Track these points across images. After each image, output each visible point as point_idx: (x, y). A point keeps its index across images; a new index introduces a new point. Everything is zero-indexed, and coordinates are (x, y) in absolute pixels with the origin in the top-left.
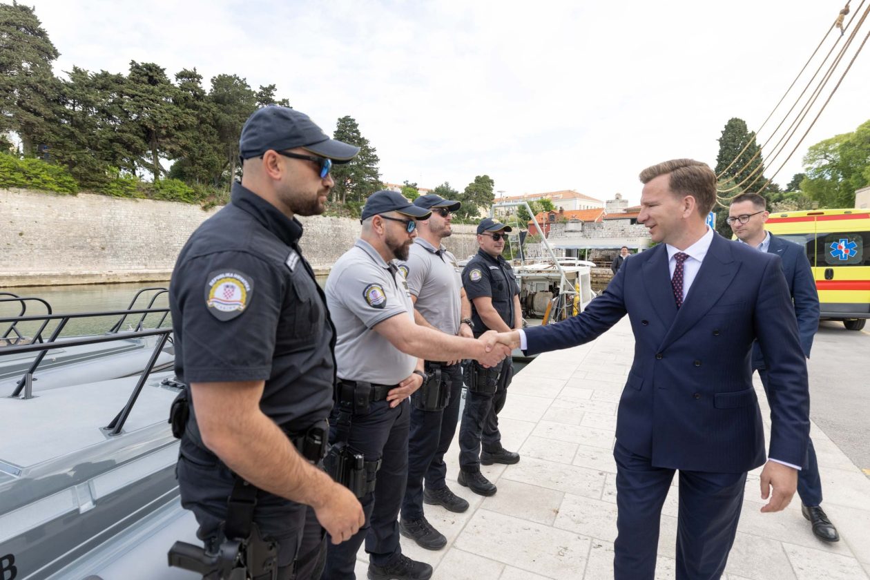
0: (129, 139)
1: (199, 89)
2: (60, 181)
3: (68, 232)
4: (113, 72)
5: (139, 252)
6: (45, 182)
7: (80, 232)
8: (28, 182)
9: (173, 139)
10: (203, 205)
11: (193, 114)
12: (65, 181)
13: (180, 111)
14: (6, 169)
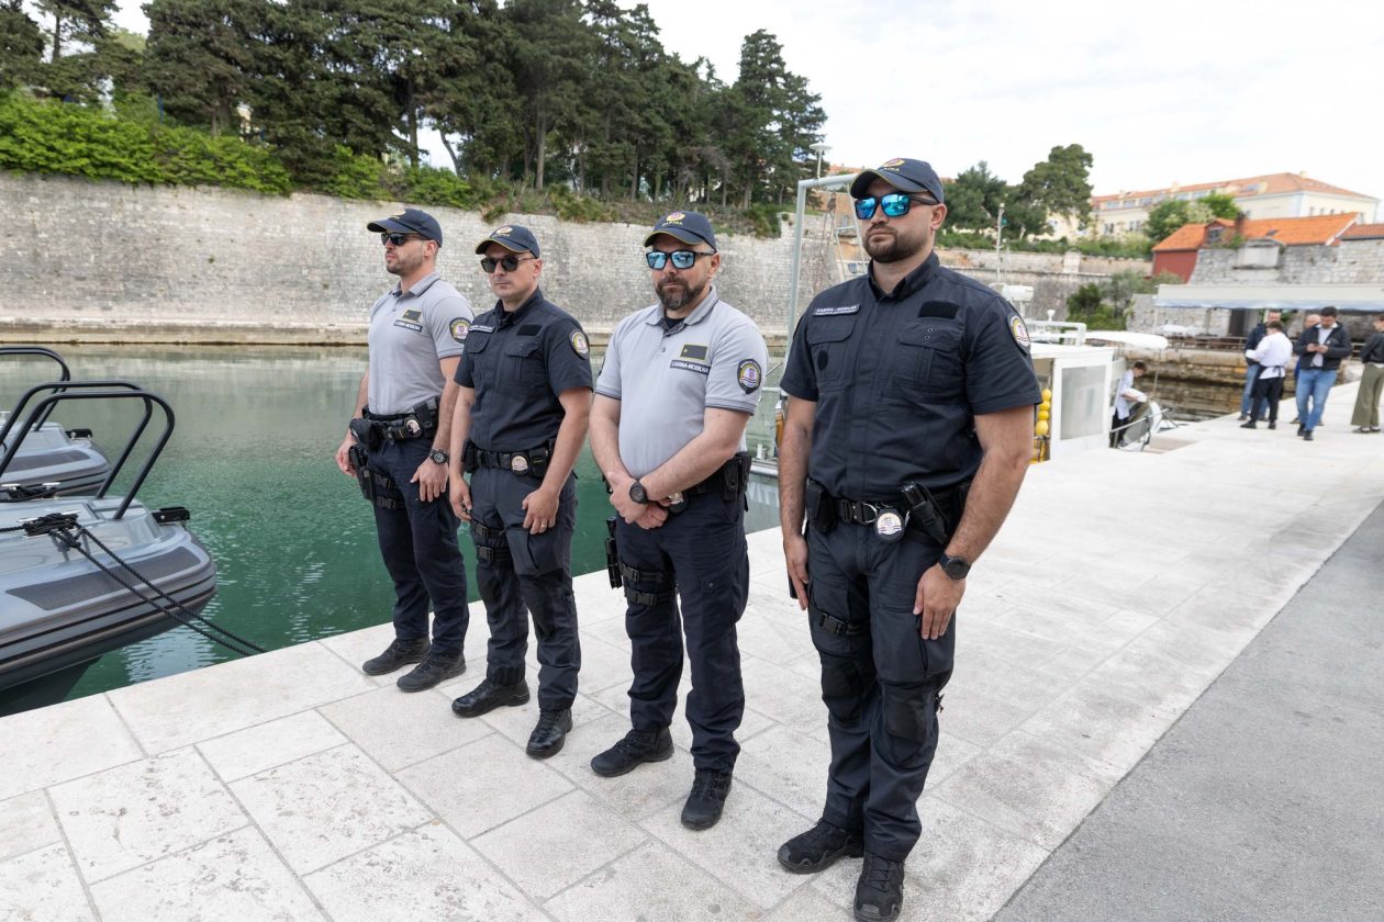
2: (265, 172)
3: (277, 258)
6: (244, 175)
7: (293, 259)
8: (221, 177)
9: (436, 93)
10: (485, 211)
12: (272, 173)
14: (191, 156)
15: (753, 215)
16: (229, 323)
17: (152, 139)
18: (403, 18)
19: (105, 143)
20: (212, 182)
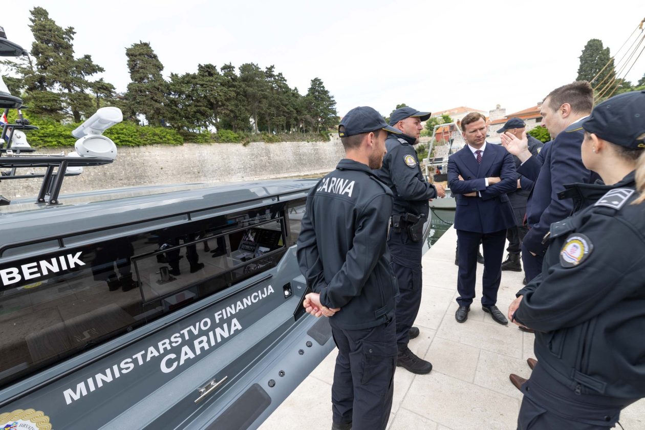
0: (204, 110)
1: (234, 75)
2: (175, 138)
3: (182, 165)
4: (191, 73)
5: (216, 173)
6: (168, 140)
7: (187, 165)
8: (161, 141)
9: (225, 107)
10: (243, 143)
11: (233, 91)
12: (177, 138)
13: (227, 90)
14: (151, 135)
15: (322, 135)
17: (137, 131)
18: (212, 84)
19: (122, 134)
20: (158, 143)
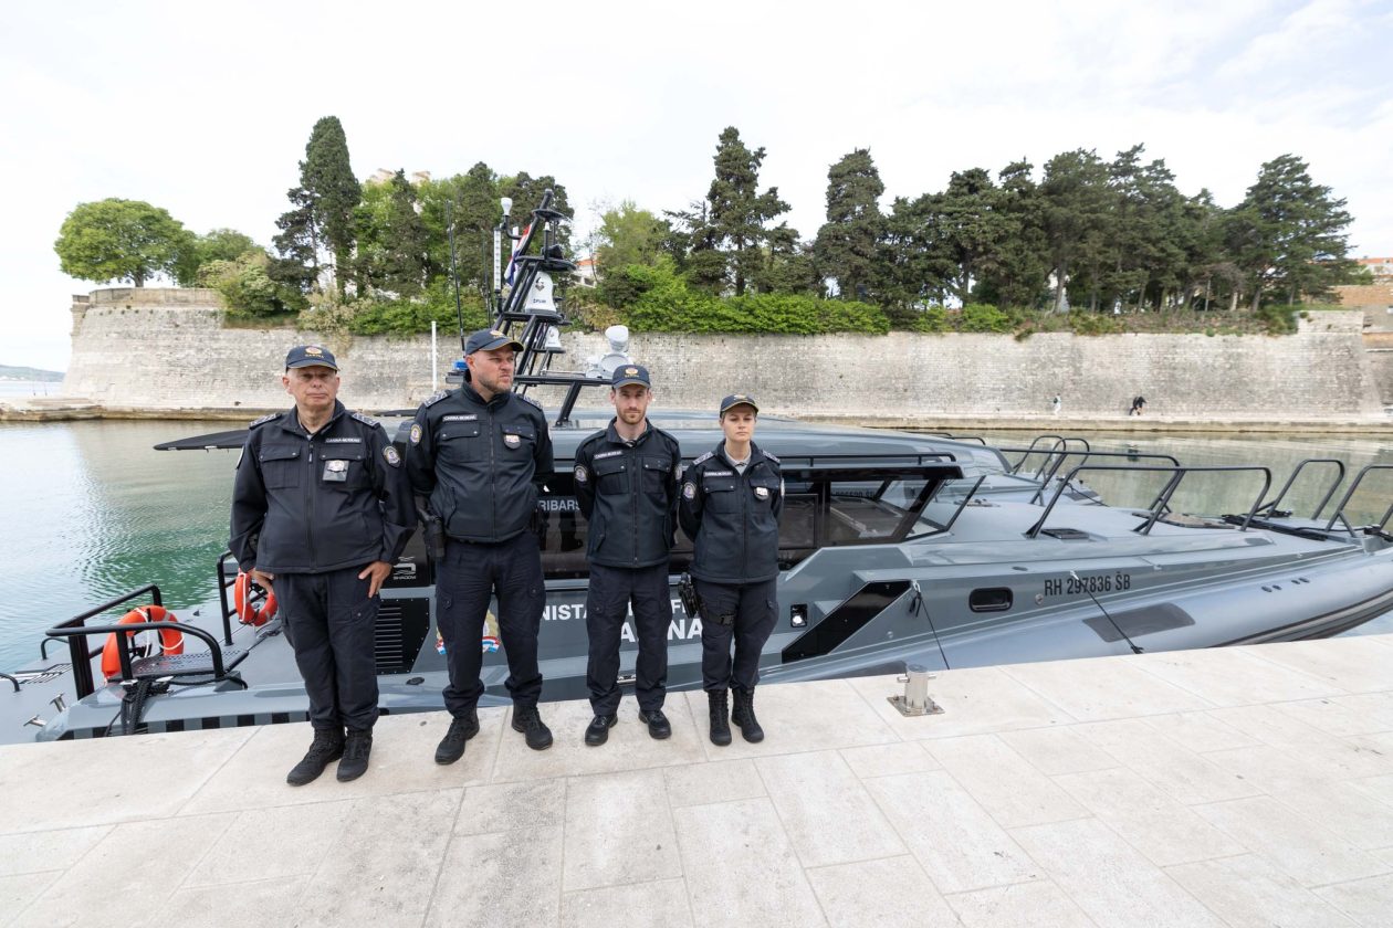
0: (943, 265)
1: (1028, 182)
2: (876, 321)
3: (878, 373)
4: (933, 193)
5: (940, 394)
6: (864, 324)
7: (887, 373)
8: (851, 326)
9: (990, 256)
10: (1017, 333)
11: (1017, 219)
12: (880, 321)
13: (1003, 218)
14: (837, 315)
15: (1266, 317)
16: (852, 415)
17: (817, 307)
18: (972, 209)
19: (794, 313)
20: (845, 330)
